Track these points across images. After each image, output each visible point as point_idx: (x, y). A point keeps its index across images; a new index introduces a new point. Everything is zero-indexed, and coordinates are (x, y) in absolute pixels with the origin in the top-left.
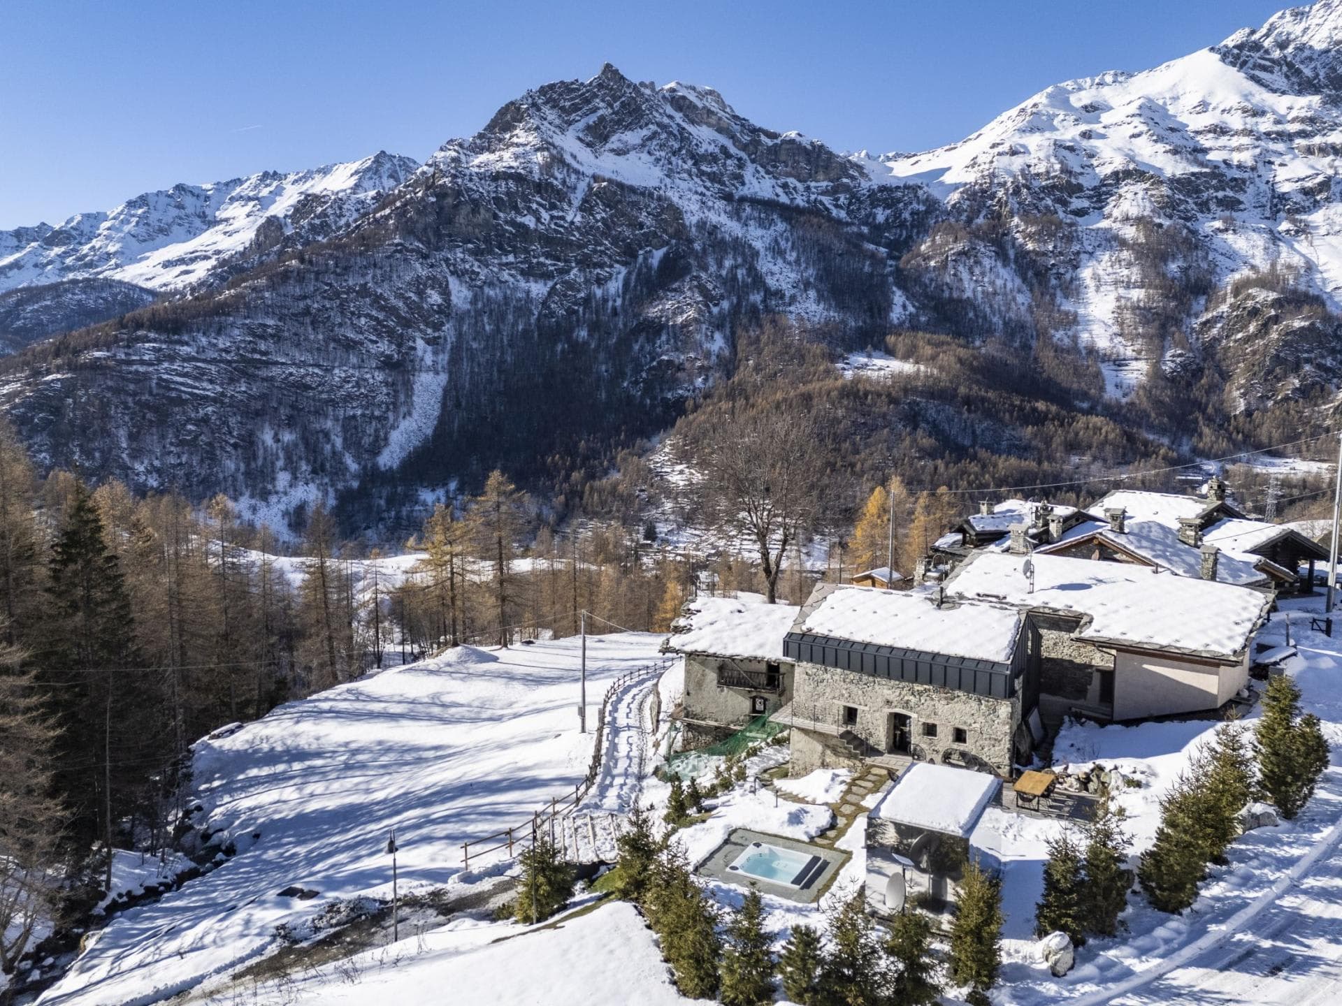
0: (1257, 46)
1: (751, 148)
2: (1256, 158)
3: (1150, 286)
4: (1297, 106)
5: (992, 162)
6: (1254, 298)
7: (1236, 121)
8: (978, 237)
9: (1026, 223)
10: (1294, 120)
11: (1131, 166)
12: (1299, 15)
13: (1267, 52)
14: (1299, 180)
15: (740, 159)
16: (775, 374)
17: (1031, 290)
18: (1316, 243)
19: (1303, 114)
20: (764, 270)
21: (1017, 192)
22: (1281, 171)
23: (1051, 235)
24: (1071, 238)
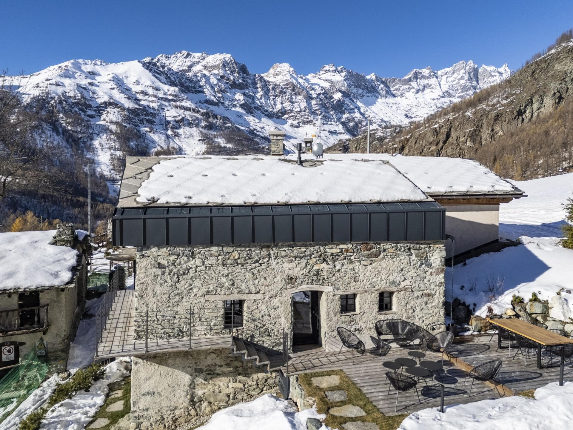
0: (155, 64)
2: (159, 106)
3: (124, 151)
4: (171, 90)
5: (47, 87)
7: (150, 91)
8: (42, 120)
9: (66, 117)
10: (170, 95)
11: (112, 101)
12: (167, 58)
13: (158, 67)
14: (174, 117)
17: (72, 147)
18: (181, 140)
19: (173, 93)
21: (60, 102)
22: (167, 112)
23: (79, 124)
24: (88, 127)
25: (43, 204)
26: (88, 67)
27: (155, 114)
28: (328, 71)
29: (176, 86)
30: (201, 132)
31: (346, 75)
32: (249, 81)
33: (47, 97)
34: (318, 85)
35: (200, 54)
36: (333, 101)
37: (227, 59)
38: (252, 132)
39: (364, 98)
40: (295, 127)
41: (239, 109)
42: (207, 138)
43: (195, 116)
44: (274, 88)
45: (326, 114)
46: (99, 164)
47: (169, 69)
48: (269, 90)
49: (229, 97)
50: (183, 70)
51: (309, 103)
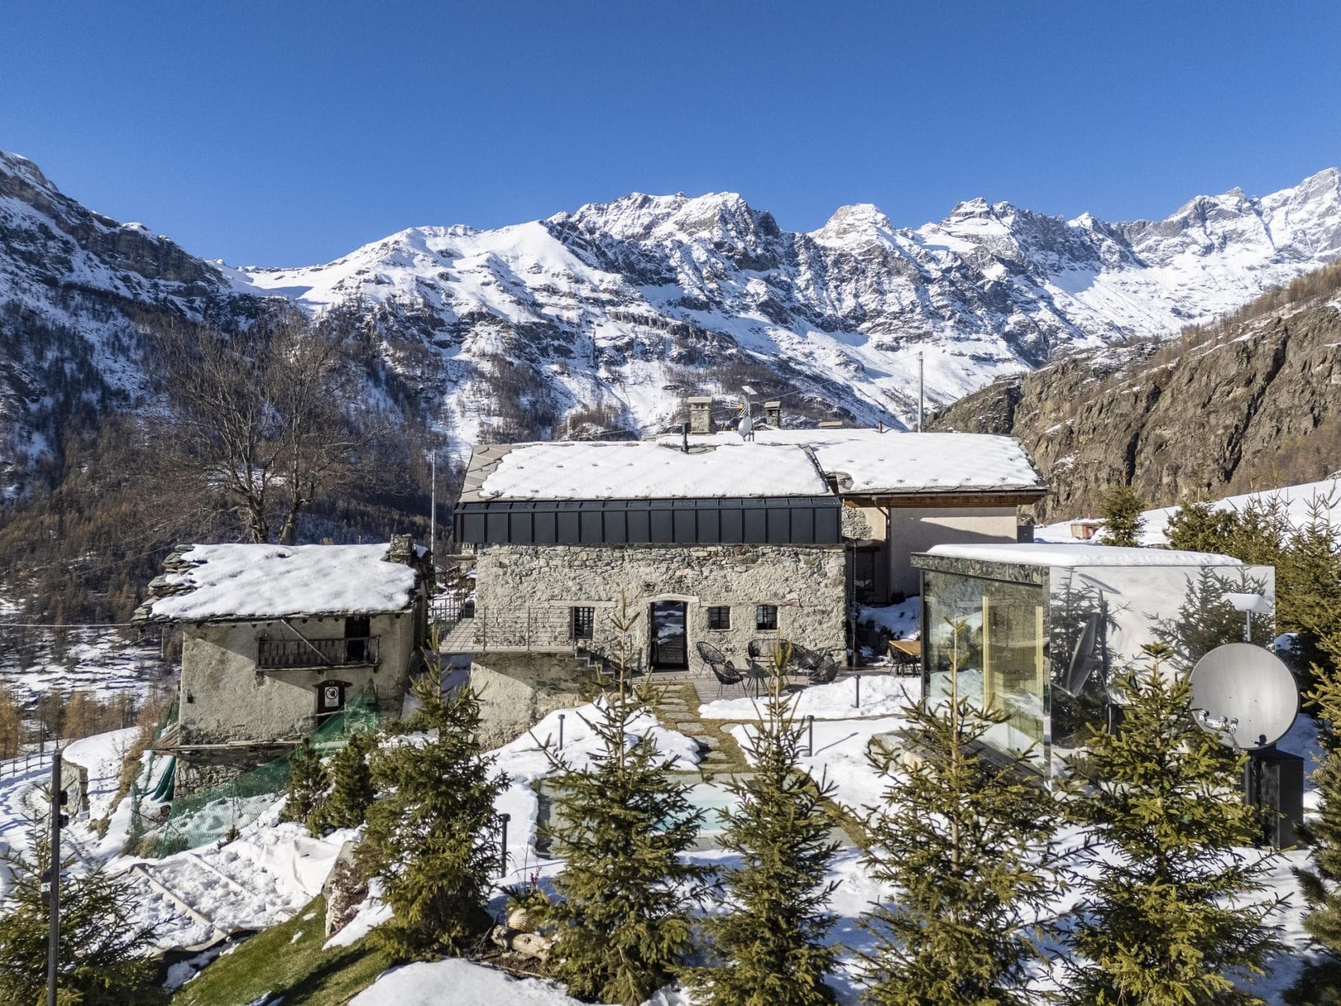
0: (573, 227)
1: (81, 233)
2: (581, 317)
3: (507, 415)
4: (606, 280)
5: (358, 287)
6: (587, 431)
7: (563, 285)
8: (348, 356)
9: (395, 348)
10: (605, 291)
11: (484, 310)
12: (600, 210)
13: (581, 233)
14: (612, 339)
15: (66, 243)
16: (119, 483)
17: (403, 411)
18: (628, 389)
19: (611, 287)
20: (101, 366)
21: (384, 318)
22: (598, 330)
23: (418, 362)
24: (437, 366)
25: (345, 530)
26: (438, 243)
27: (573, 335)
28: (969, 215)
29: (618, 272)
30: (670, 370)
31: (1015, 222)
32: (780, 250)
33: (359, 307)
34: (946, 248)
35: (670, 198)
36: (984, 285)
37: (729, 204)
38: (784, 365)
39: (1062, 273)
40: (887, 349)
41: (755, 315)
42: (682, 382)
43: (658, 336)
44: (836, 263)
45: (964, 316)
46: (456, 444)
47: (604, 235)
48: (825, 269)
49: (733, 288)
50: (633, 236)
51: (921, 292)
